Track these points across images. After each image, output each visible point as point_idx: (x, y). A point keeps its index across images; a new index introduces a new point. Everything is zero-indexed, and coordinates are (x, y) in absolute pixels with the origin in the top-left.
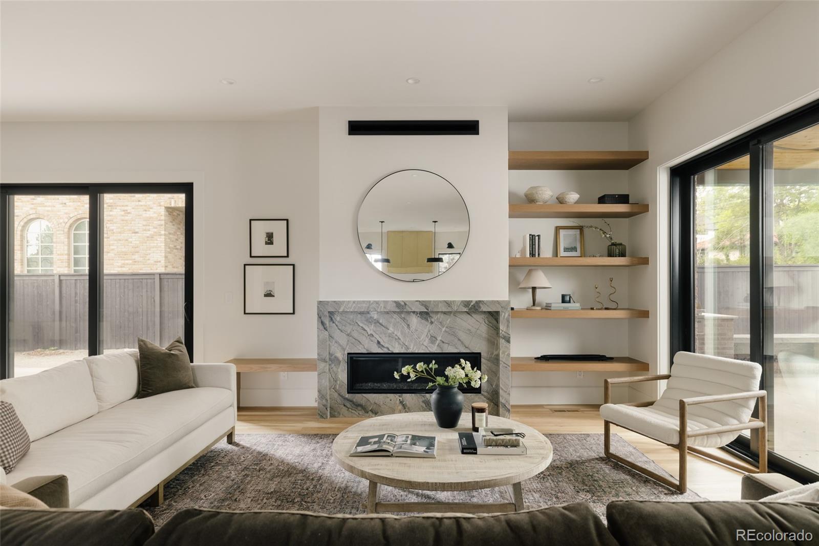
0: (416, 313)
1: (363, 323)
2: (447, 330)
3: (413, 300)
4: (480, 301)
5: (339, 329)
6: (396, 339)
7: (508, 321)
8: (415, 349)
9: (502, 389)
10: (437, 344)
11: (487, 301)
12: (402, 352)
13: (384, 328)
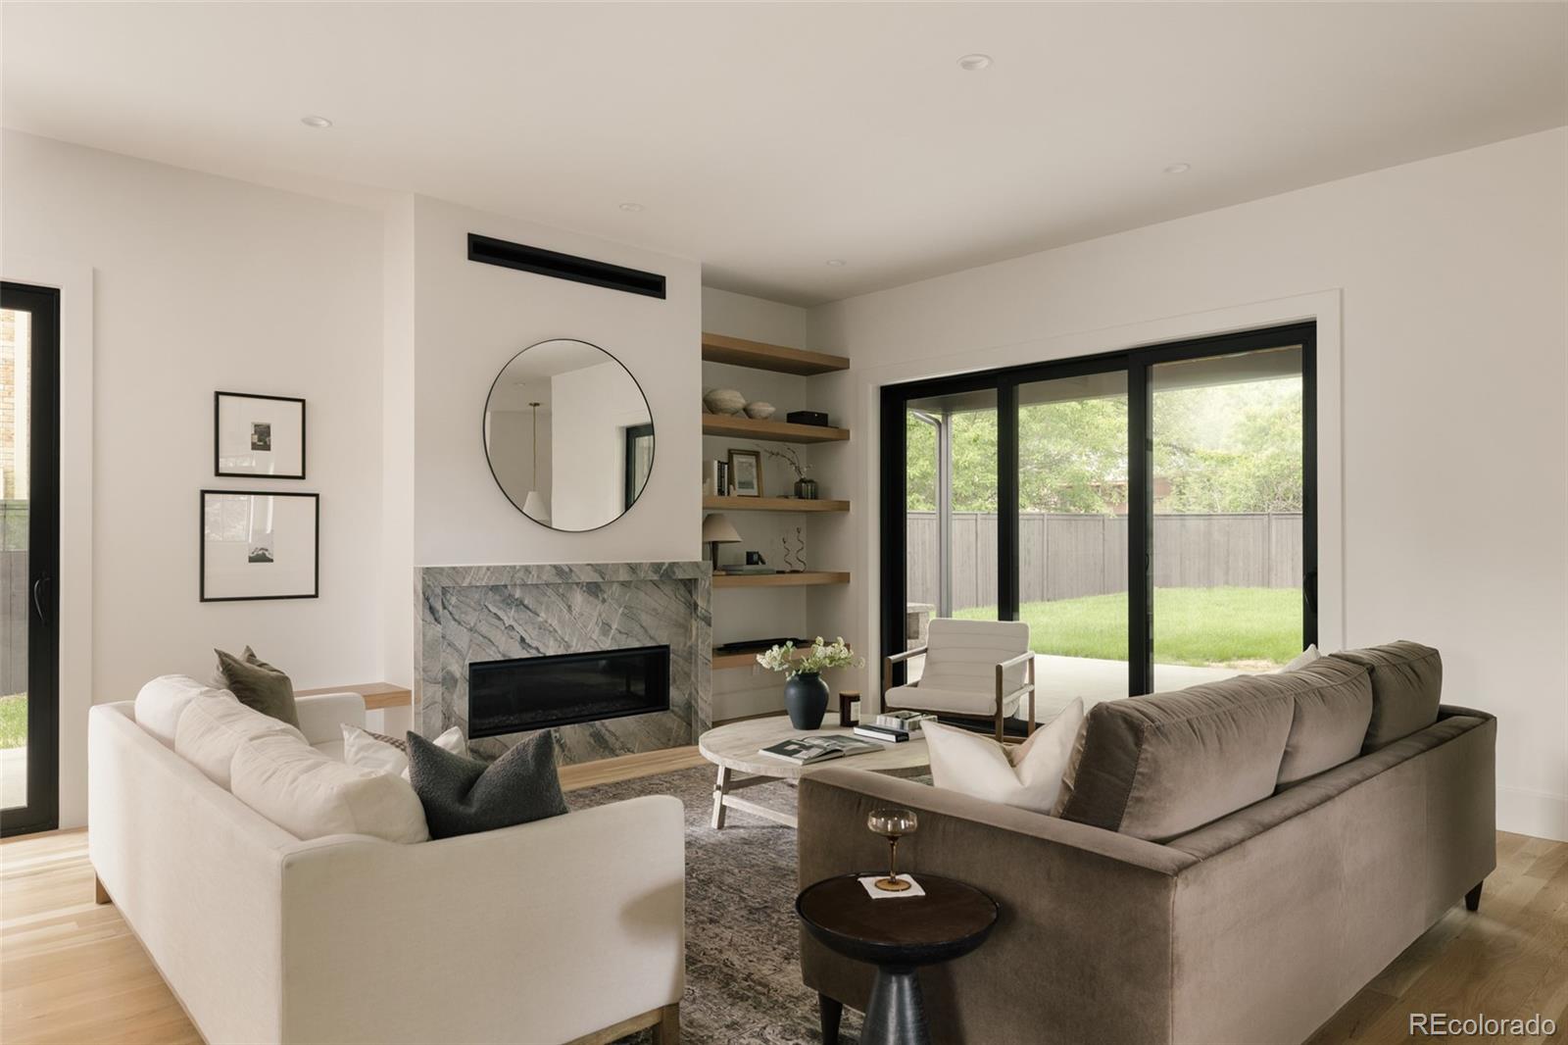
0: (580, 586)
1: (497, 607)
2: (626, 611)
3: (581, 563)
4: (674, 563)
5: (455, 620)
6: (550, 632)
7: (709, 594)
8: (579, 646)
9: (702, 699)
10: (610, 637)
11: (684, 563)
12: (559, 653)
13: (531, 615)
